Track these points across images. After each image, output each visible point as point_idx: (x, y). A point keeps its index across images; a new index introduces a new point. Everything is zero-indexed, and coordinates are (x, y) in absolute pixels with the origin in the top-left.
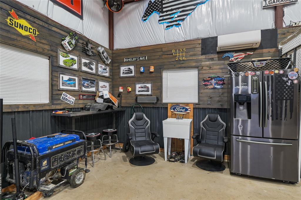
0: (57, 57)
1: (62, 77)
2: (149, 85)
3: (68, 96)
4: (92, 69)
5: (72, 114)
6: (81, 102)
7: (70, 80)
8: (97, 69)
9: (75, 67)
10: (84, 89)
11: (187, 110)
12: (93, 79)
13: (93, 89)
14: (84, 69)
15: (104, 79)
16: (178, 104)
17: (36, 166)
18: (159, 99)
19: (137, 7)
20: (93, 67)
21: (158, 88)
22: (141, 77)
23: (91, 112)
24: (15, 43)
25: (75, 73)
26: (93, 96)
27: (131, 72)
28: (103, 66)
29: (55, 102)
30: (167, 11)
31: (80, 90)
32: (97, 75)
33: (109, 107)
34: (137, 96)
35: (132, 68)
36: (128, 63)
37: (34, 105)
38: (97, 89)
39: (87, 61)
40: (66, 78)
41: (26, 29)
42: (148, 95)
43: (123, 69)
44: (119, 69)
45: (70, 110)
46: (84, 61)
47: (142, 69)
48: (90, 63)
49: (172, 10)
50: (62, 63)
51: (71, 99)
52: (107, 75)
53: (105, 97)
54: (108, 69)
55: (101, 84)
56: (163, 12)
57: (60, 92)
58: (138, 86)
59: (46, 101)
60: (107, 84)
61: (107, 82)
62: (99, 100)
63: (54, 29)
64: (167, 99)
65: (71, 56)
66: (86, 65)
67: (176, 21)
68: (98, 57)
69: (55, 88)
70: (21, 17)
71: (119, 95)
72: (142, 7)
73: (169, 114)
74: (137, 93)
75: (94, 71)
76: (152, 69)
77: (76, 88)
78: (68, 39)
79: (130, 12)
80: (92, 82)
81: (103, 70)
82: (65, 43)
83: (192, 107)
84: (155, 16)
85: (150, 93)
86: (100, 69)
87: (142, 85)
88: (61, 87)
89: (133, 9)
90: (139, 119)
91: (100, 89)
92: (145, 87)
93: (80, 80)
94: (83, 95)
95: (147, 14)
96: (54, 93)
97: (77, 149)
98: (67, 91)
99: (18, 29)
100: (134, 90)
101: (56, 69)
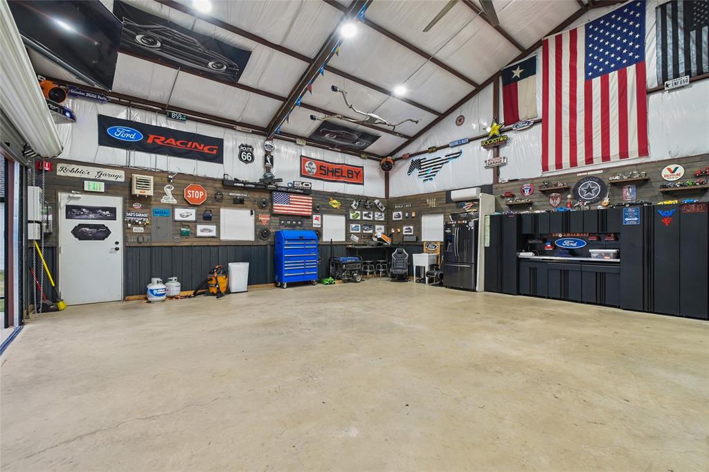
0: (349, 215)
2: (412, 227)
3: (355, 237)
4: (370, 217)
5: (356, 247)
6: (362, 240)
7: (356, 227)
8: (374, 216)
9: (359, 218)
10: (364, 232)
11: (436, 247)
12: (371, 224)
13: (371, 231)
14: (365, 218)
15: (380, 223)
16: (430, 242)
17: (341, 266)
18: (418, 238)
19: (405, 163)
20: (371, 215)
21: (418, 230)
22: (407, 221)
23: (368, 247)
24: (332, 212)
25: (359, 222)
26: (371, 236)
27: (400, 217)
28: (379, 214)
29: (348, 240)
30: (423, 169)
31: (362, 233)
32: (374, 220)
33: (379, 244)
34: (404, 236)
35: (400, 213)
36: (398, 210)
38: (374, 231)
39: (367, 213)
40: (353, 226)
41: (336, 204)
42: (411, 235)
43: (395, 214)
44: (392, 214)
45: (356, 245)
46: (364, 213)
47: (407, 215)
48: (369, 213)
49: (427, 167)
50: (351, 218)
51: (356, 239)
52: (383, 219)
53: (378, 237)
54: (383, 215)
55: (377, 227)
56: (421, 169)
57: (350, 234)
58: (404, 228)
59: (344, 240)
60: (383, 227)
61: (383, 225)
62: (375, 239)
63: (348, 199)
64: (424, 238)
65: (356, 212)
66: (365, 215)
67: (429, 176)
68: (375, 208)
69: (348, 232)
70: (334, 199)
71: (391, 235)
72: (407, 164)
73: (425, 250)
74: (404, 233)
75: (371, 219)
76: (413, 215)
77: (359, 231)
78: (354, 203)
79: (400, 167)
80: (370, 226)
81: (379, 216)
82: (353, 205)
83: (439, 244)
84: (416, 171)
85: (412, 233)
86: (376, 216)
87: (407, 227)
88: (351, 231)
89: (402, 165)
90: (399, 253)
91: (376, 231)
92: (409, 228)
93: (361, 226)
94: (364, 236)
95: (410, 171)
97: (358, 264)
98: (354, 234)
99: (333, 205)
100: (402, 231)
101: (348, 222)
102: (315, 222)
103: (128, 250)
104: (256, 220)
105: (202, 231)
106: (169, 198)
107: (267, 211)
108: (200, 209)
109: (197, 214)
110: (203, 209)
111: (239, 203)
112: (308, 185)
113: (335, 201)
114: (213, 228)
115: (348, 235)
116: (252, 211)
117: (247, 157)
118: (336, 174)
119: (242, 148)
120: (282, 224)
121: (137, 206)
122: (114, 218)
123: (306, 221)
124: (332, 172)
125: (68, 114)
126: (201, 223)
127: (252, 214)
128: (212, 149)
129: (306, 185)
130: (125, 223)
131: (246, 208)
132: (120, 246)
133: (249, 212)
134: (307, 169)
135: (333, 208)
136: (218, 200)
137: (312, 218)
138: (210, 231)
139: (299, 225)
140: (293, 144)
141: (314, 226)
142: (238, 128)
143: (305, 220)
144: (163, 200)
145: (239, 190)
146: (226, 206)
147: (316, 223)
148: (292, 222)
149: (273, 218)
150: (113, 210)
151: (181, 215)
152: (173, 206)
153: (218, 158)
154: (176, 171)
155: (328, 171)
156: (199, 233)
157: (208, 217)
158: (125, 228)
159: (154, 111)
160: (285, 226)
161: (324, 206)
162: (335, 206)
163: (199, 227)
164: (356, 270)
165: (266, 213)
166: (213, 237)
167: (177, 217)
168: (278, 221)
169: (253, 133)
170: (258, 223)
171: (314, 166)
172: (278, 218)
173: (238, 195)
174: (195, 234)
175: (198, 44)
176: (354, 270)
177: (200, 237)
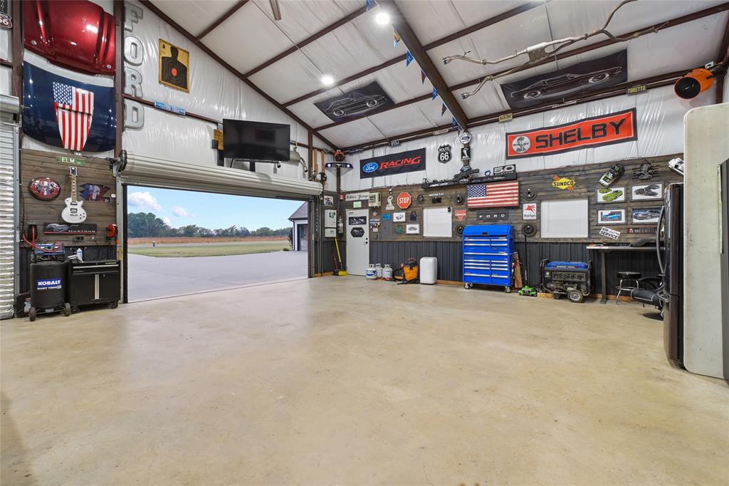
0: (596, 196)
1: (602, 213)
3: (610, 230)
4: (653, 194)
6: (630, 235)
7: (612, 214)
9: (621, 198)
10: (635, 221)
12: (657, 206)
13: (656, 220)
14: (638, 197)
20: (658, 191)
24: (558, 196)
25: (620, 205)
29: (593, 237)
31: (628, 223)
37: (572, 239)
39: (644, 187)
40: (606, 213)
41: (566, 183)
46: (636, 188)
48: (652, 188)
50: (601, 200)
51: (614, 234)
57: (598, 227)
59: (586, 236)
65: (615, 189)
66: (640, 192)
69: (592, 224)
70: (561, 177)
75: (659, 196)
77: (623, 221)
80: (655, 210)
88: (600, 222)
93: (628, 212)
94: (634, 229)
96: (592, 228)
98: (608, 225)
99: (559, 187)
101: (594, 207)
102: (526, 212)
103: (371, 243)
104: (453, 217)
105: (410, 229)
106: (390, 207)
107: (463, 206)
108: (408, 212)
109: (406, 216)
110: (410, 211)
111: (437, 202)
112: (511, 168)
113: (564, 180)
114: (417, 226)
115: (593, 227)
116: (449, 208)
117: (445, 158)
118: (569, 139)
119: (441, 150)
120: (481, 219)
121: (375, 214)
122: (365, 223)
123: (512, 213)
124: (560, 138)
125: (348, 166)
126: (409, 223)
127: (449, 211)
128: (417, 160)
129: (508, 169)
130: (370, 225)
131: (443, 206)
132: (368, 241)
133: (447, 209)
134: (515, 148)
135: (561, 190)
136: (420, 201)
137: (522, 208)
138: (415, 229)
139: (502, 219)
140: (497, 124)
141: (524, 218)
142: (436, 133)
143: (511, 211)
144: (387, 208)
145: (436, 190)
146: (428, 207)
147: (528, 213)
148: (492, 216)
149: (470, 213)
150: (365, 218)
151: (397, 218)
152: (392, 212)
153: (421, 166)
154: (395, 184)
155: (552, 139)
156: (408, 232)
157: (414, 217)
158: (370, 230)
159: (383, 146)
160: (484, 221)
161: (541, 190)
162: (563, 187)
163: (408, 226)
164: (574, 283)
165: (463, 209)
166: (417, 234)
167: (395, 220)
168: (476, 216)
169: (450, 131)
170: (454, 220)
171: (526, 140)
172: (476, 213)
173: (436, 195)
174: (405, 232)
175: (351, 99)
176: (569, 282)
177: (408, 234)
